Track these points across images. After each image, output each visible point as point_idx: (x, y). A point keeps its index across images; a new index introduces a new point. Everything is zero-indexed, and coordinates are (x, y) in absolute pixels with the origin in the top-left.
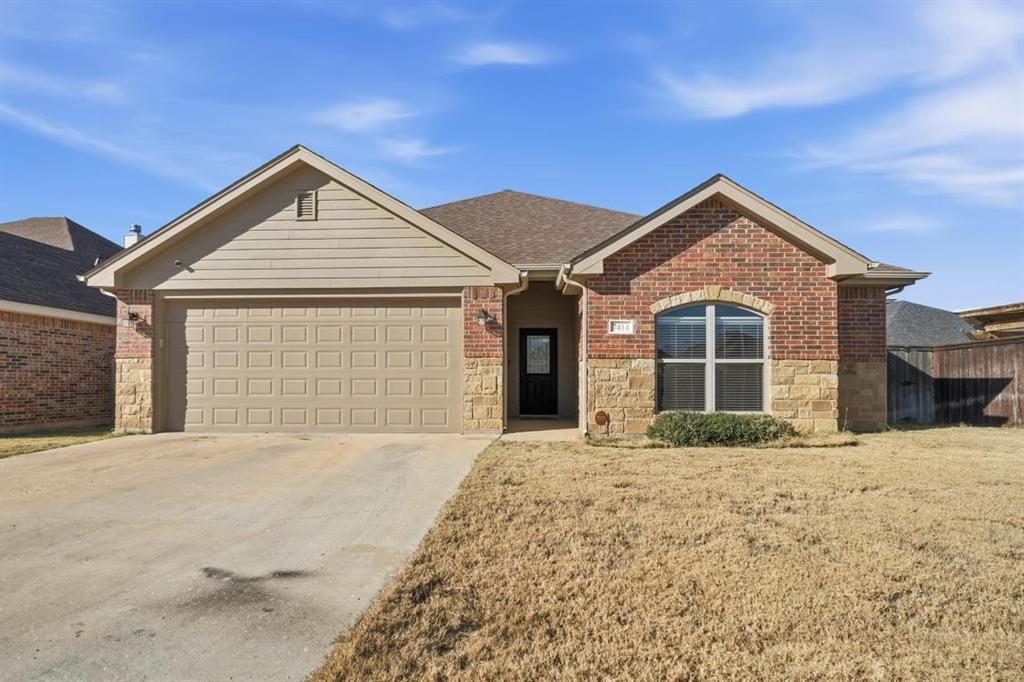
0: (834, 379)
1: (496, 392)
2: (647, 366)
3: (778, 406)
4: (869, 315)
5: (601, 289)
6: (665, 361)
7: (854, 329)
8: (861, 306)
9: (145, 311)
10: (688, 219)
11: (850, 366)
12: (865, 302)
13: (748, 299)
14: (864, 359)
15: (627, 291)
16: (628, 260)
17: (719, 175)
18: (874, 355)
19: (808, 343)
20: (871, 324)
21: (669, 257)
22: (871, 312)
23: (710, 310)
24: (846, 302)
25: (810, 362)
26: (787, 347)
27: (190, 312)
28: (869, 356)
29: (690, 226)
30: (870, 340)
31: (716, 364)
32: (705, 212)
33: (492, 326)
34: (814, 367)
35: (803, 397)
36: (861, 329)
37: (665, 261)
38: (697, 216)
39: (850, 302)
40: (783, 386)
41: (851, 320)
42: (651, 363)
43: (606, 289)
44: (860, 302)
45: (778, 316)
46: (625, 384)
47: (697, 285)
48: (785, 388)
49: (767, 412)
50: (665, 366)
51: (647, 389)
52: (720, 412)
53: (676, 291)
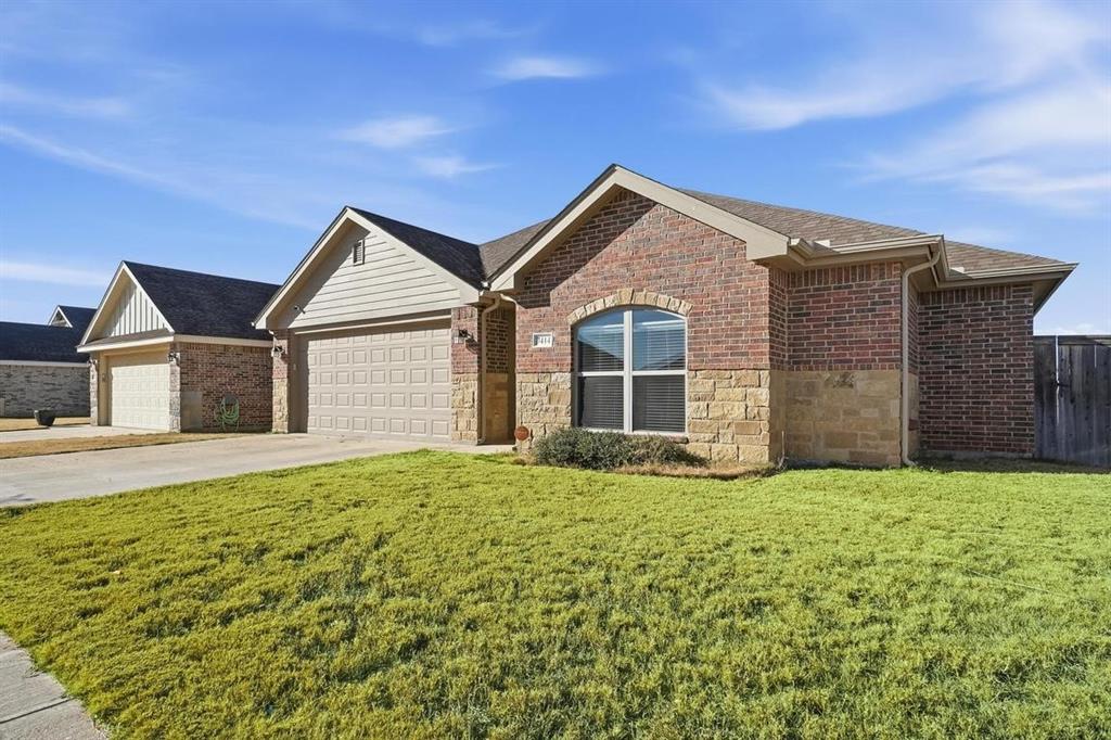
0: (764, 394)
1: (473, 406)
2: (563, 380)
3: (695, 427)
4: (874, 303)
5: (526, 302)
6: (585, 374)
7: (851, 324)
8: (862, 292)
9: (284, 343)
10: (603, 217)
11: (845, 376)
12: (867, 285)
13: (663, 300)
14: (866, 365)
15: (547, 303)
16: (548, 271)
17: (614, 165)
18: (881, 360)
19: (731, 348)
20: (877, 316)
21: (585, 262)
22: (877, 299)
23: (628, 315)
24: (840, 288)
25: (733, 372)
26: (706, 355)
27: (311, 343)
28: (874, 360)
29: (605, 225)
30: (876, 337)
31: (634, 377)
32: (619, 206)
33: (471, 344)
34: (738, 380)
35: (724, 416)
36: (861, 323)
37: (581, 266)
38: (612, 213)
39: (846, 287)
40: (701, 403)
41: (848, 311)
42: (568, 376)
43: (531, 302)
44: (860, 286)
45: (695, 315)
46: (546, 400)
47: (611, 290)
48: (703, 404)
49: (686, 434)
50: (582, 380)
51: (565, 404)
52: (636, 433)
53: (590, 298)
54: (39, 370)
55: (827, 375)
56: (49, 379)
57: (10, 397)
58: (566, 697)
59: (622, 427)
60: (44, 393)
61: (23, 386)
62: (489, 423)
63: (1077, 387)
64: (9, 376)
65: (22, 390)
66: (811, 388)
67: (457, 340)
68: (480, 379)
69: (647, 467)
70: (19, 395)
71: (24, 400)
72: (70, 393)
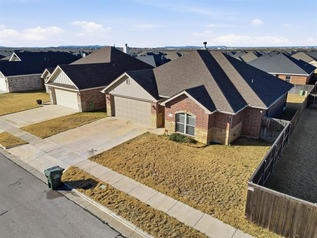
0: (207, 133)
1: (156, 121)
4: (226, 119)
9: (109, 96)
11: (221, 130)
13: (192, 114)
15: (170, 108)
16: (171, 103)
19: (202, 125)
23: (186, 115)
31: (186, 125)
33: (155, 108)
35: (200, 135)
38: (184, 96)
42: (175, 122)
43: (167, 107)
45: (197, 118)
46: (170, 126)
47: (183, 110)
48: (197, 133)
49: (194, 136)
50: (177, 123)
51: (174, 128)
52: (186, 134)
53: (179, 110)
54: (19, 78)
55: (218, 129)
56: (21, 80)
57: (13, 87)
58: (175, 185)
59: (184, 133)
60: (21, 84)
61: (15, 83)
62: (159, 123)
63: (268, 127)
64: (12, 80)
65: (15, 84)
66: (216, 130)
67: (152, 108)
68: (157, 116)
69: (187, 144)
70: (15, 85)
71: (17, 87)
72: (28, 84)
